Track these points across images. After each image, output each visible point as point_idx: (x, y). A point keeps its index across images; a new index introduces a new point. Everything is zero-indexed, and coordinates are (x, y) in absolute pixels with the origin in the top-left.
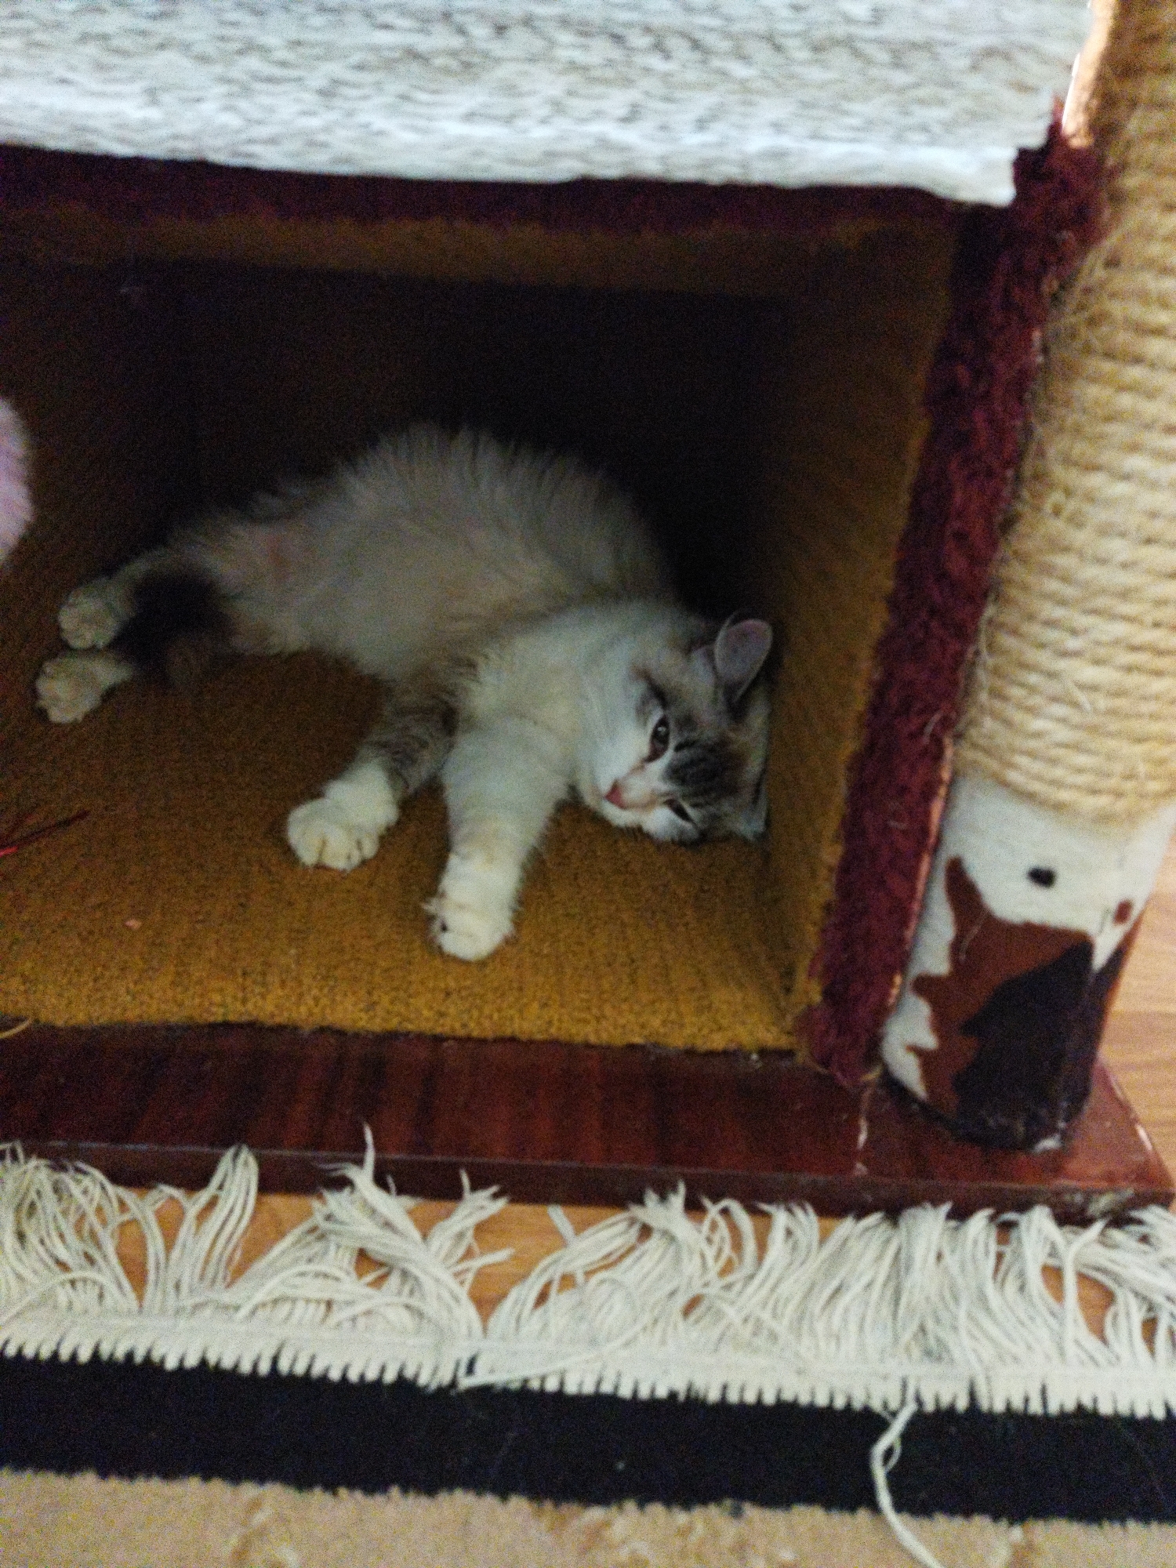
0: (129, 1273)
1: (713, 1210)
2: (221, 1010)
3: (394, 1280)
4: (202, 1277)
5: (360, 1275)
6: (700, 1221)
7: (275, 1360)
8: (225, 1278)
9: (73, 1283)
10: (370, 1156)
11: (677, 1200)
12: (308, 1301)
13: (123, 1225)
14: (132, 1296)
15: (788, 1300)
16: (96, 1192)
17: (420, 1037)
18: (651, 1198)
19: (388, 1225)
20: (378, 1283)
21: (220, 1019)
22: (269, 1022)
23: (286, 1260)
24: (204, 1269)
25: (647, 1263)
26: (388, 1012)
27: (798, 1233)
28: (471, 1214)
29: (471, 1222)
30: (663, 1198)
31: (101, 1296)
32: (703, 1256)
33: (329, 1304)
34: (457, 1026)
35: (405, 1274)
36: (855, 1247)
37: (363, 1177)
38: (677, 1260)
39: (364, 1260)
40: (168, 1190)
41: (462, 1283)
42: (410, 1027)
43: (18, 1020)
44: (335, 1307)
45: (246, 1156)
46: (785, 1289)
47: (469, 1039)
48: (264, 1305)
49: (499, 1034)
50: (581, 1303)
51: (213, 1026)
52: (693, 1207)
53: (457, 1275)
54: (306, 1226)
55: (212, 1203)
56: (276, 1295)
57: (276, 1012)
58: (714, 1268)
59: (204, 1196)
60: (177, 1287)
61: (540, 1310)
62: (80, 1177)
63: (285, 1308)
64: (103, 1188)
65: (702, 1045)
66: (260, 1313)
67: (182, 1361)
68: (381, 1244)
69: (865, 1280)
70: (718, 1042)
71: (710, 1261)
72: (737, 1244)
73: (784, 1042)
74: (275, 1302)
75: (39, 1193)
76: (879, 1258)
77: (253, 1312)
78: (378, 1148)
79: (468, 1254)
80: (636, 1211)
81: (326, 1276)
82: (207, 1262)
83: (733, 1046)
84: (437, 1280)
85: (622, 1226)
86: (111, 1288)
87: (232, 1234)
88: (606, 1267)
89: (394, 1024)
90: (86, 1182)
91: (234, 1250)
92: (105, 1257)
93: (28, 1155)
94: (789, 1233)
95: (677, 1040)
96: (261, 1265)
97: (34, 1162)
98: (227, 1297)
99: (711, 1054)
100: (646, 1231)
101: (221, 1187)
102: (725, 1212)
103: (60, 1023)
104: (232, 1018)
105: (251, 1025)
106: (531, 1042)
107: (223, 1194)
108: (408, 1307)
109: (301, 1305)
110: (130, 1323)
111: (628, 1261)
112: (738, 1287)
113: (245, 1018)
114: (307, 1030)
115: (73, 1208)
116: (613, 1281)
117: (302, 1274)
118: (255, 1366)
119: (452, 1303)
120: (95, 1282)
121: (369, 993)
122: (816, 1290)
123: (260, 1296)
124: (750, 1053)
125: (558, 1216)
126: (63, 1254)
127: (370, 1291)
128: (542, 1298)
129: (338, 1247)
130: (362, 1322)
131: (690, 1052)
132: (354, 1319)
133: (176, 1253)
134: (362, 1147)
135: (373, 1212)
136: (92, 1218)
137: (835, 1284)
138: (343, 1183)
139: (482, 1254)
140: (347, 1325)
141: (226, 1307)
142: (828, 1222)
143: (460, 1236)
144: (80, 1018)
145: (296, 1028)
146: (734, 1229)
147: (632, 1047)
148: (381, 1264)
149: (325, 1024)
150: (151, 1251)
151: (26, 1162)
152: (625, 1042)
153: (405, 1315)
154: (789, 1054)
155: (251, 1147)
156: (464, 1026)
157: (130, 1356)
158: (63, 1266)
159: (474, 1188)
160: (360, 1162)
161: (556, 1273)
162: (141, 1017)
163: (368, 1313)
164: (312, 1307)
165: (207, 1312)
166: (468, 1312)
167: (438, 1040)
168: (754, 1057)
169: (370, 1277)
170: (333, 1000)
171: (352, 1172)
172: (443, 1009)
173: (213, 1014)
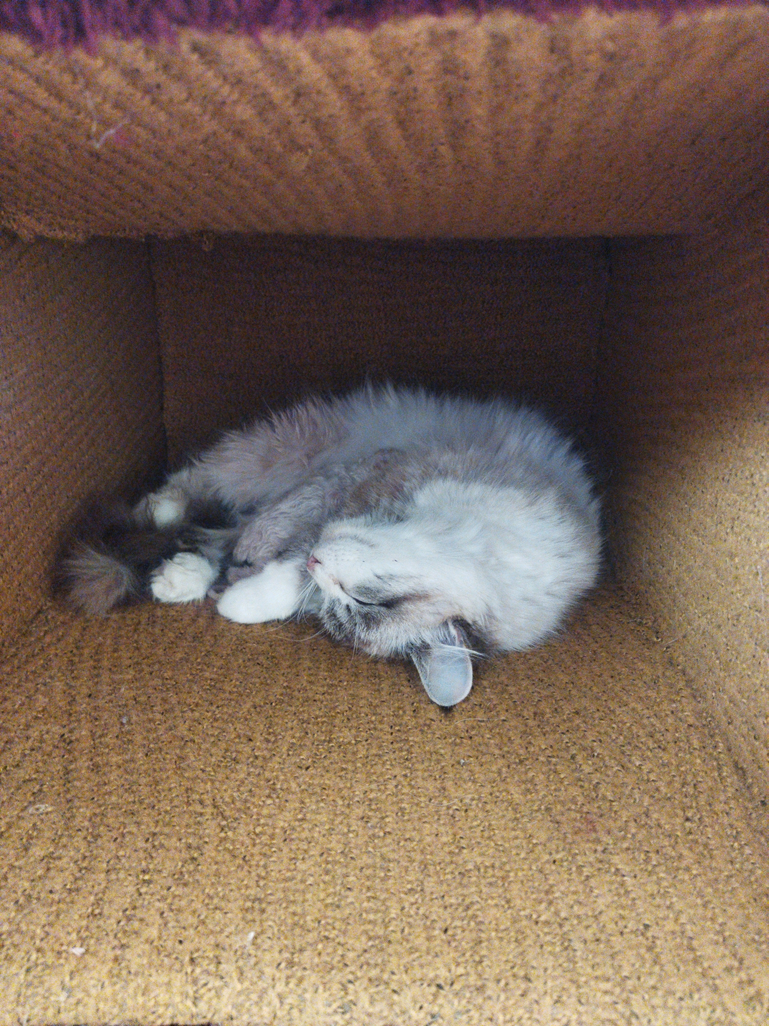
121: (344, 988)
162: (75, 1017)
173: (160, 1017)
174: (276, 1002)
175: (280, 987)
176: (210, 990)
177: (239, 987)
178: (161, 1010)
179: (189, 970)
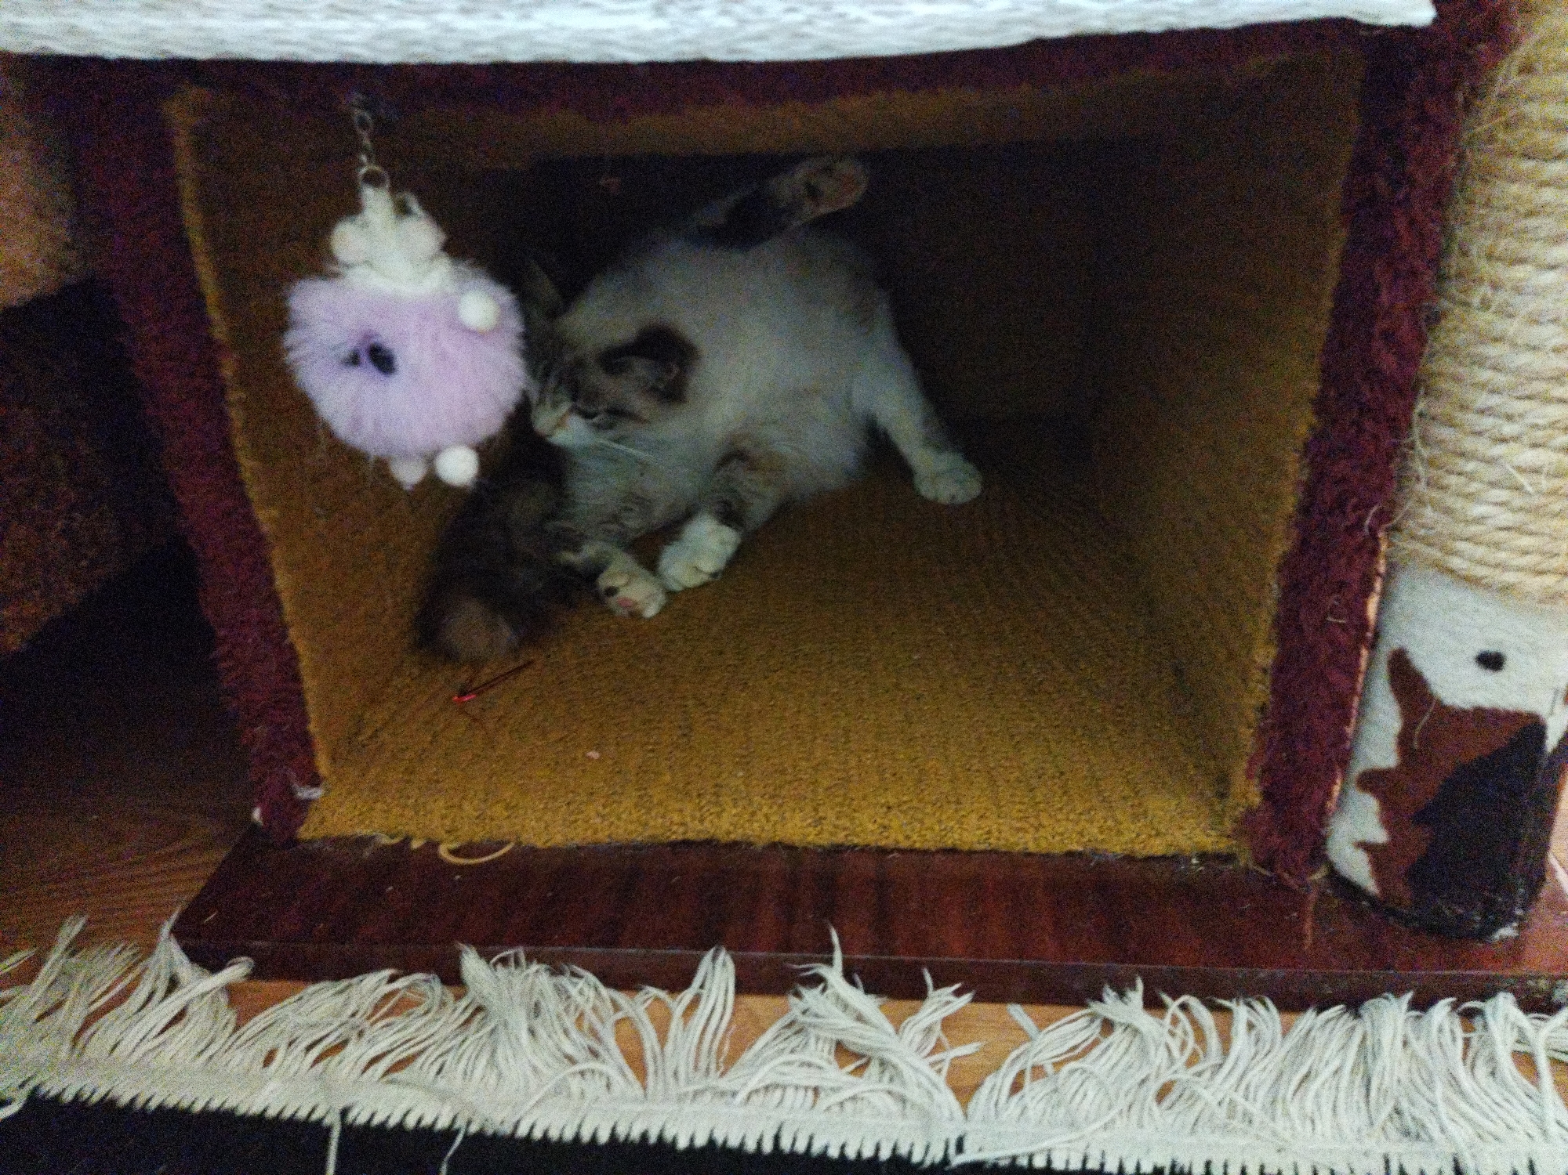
0: (631, 1064)
1: (1173, 1006)
2: (681, 830)
3: (874, 1069)
4: (696, 1068)
5: (842, 1066)
6: (1162, 1017)
7: (777, 1138)
8: (718, 1068)
9: (582, 1073)
10: (838, 956)
11: (1136, 997)
12: (797, 1088)
13: (618, 1022)
14: (637, 1085)
15: (1257, 1087)
16: (591, 994)
17: (865, 850)
18: (1110, 995)
19: (860, 1018)
20: (859, 1071)
21: (680, 838)
22: (724, 839)
23: (770, 1052)
24: (697, 1060)
25: (1114, 1054)
26: (835, 826)
27: (1260, 1026)
28: (936, 1010)
29: (939, 1016)
30: (1121, 995)
31: (608, 1086)
32: (1169, 1050)
33: (816, 1090)
34: (901, 838)
35: (883, 1063)
36: (1320, 1038)
37: (834, 974)
38: (1144, 1051)
39: (842, 1052)
40: (654, 991)
41: (939, 1071)
42: (856, 841)
43: (501, 844)
44: (822, 1095)
45: (724, 956)
46: (1253, 1077)
47: (912, 851)
48: (757, 1091)
49: (940, 845)
50: (1056, 1091)
51: (674, 845)
52: (1153, 1004)
53: (932, 1065)
54: (786, 1020)
55: (696, 1001)
56: (768, 1082)
57: (732, 828)
58: (1181, 1060)
59: (688, 996)
60: (676, 1074)
61: (1016, 1098)
62: (575, 980)
63: (778, 1093)
64: (596, 989)
65: (1141, 850)
66: (754, 1098)
67: (692, 1140)
68: (858, 1037)
69: (1332, 1067)
70: (1157, 847)
71: (1176, 1053)
72: (1201, 1037)
73: (1223, 846)
74: (767, 1088)
75: (542, 994)
76: (1344, 1047)
77: (749, 1098)
78: (844, 951)
79: (938, 1048)
80: (1096, 1007)
81: (809, 1065)
82: (698, 1055)
83: (1172, 851)
84: (916, 1070)
85: (1083, 1022)
86: (616, 1078)
87: (717, 1029)
88: (1076, 1058)
89: (840, 838)
90: (581, 983)
91: (722, 1043)
92: (608, 1050)
93: (529, 959)
94: (1251, 1026)
95: (1116, 846)
96: (748, 1056)
97: (535, 967)
98: (724, 1084)
99: (1149, 859)
100: (1108, 1026)
101: (702, 987)
102: (1184, 1007)
103: (539, 844)
104: (691, 836)
105: (709, 842)
106: (971, 853)
107: (705, 992)
108: (889, 1092)
109: (790, 1092)
110: (640, 1108)
111: (1096, 1052)
112: (1207, 1075)
113: (703, 837)
114: (760, 844)
115: (572, 1008)
116: (1084, 1071)
117: (789, 1063)
118: (759, 1143)
119: (932, 1090)
120: (601, 1074)
121: (816, 810)
122: (1285, 1078)
123: (753, 1084)
124: (1191, 858)
125: (1017, 1013)
126: (569, 1049)
127: (851, 1078)
128: (1016, 1087)
129: (818, 1039)
130: (849, 1106)
131: (1130, 858)
132: (841, 1104)
133: (669, 1047)
134: (830, 948)
135: (846, 1007)
136: (591, 1016)
137: (1304, 1070)
138: (817, 981)
139: (952, 1047)
140: (836, 1109)
141: (723, 1094)
142: (1287, 1017)
143: (929, 1030)
144: (558, 840)
145: (750, 844)
146: (1194, 1022)
147: (1070, 854)
148: (858, 1056)
149: (777, 839)
150: (647, 1045)
151: (527, 968)
152: (1065, 849)
153: (889, 1100)
154: (1229, 858)
155: (728, 949)
156: (908, 837)
157: (644, 1136)
158: (572, 1060)
159: (937, 987)
160: (829, 962)
161: (1027, 1062)
162: (609, 836)
163: (853, 1098)
164: (801, 1093)
165: (708, 1096)
166: (948, 1099)
167: (883, 851)
168: (1194, 861)
169: (851, 1067)
170: (784, 818)
171: (823, 970)
172: (886, 822)
173: (674, 833)
174: (763, 820)
175: (765, 809)
176: (711, 814)
177: (734, 811)
178: (675, 828)
179: (697, 801)
